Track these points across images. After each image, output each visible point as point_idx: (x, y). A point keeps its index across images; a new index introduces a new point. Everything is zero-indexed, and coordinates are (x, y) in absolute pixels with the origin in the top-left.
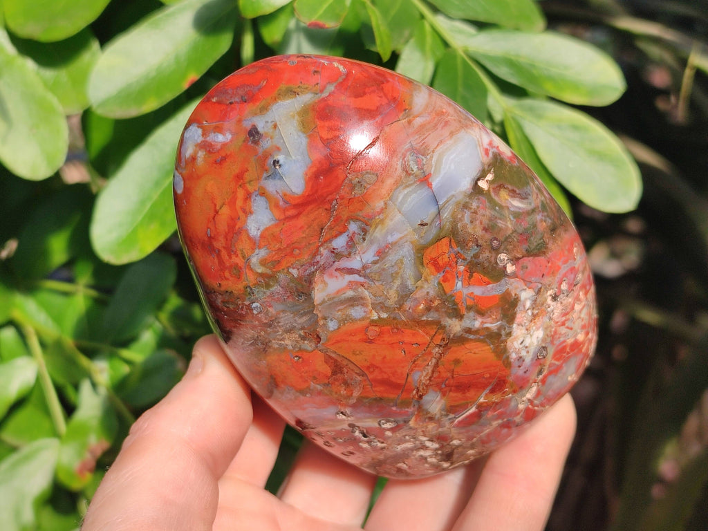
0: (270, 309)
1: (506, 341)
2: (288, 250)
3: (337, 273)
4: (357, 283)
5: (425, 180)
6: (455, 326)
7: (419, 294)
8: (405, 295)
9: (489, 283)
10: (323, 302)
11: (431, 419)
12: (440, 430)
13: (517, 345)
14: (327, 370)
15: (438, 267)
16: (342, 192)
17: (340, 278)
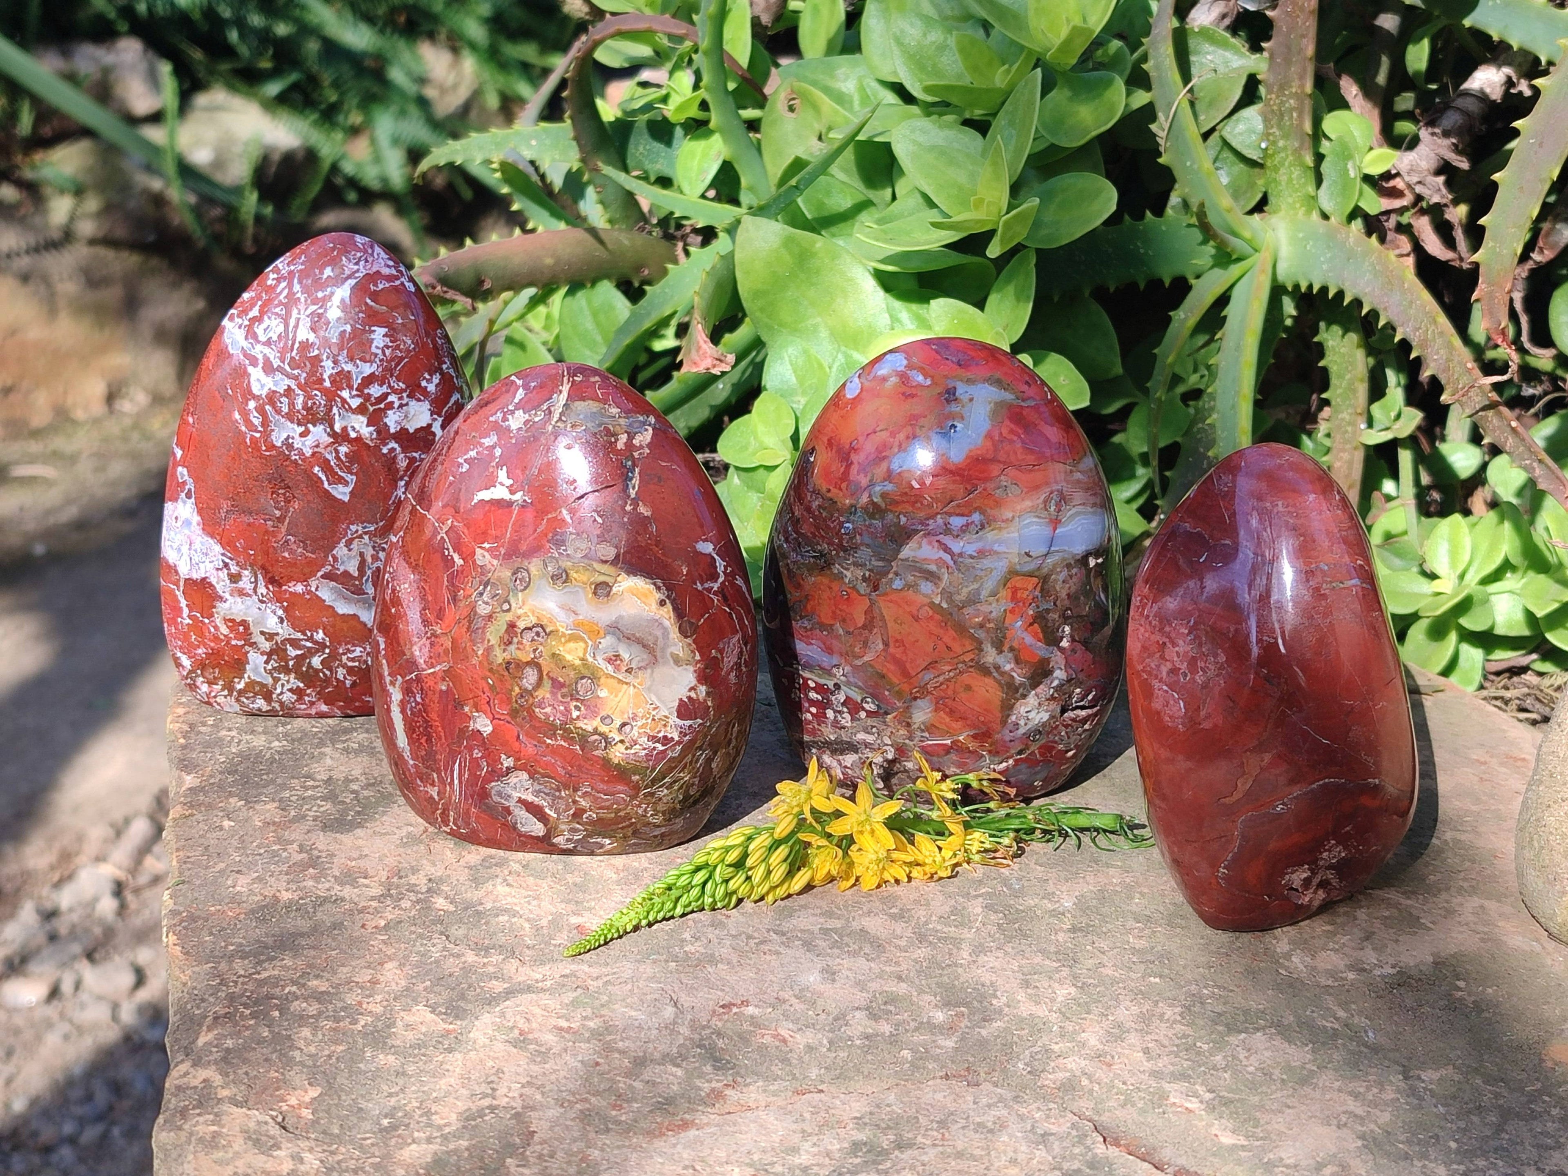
0: (858, 537)
1: (1018, 700)
2: (913, 499)
3: (936, 544)
4: (945, 562)
5: (1055, 523)
6: (991, 656)
7: (985, 608)
8: (973, 600)
9: (1040, 641)
10: (907, 560)
11: (909, 725)
12: (907, 741)
13: (1023, 710)
14: (861, 620)
15: (1014, 598)
16: (988, 484)
17: (936, 550)
